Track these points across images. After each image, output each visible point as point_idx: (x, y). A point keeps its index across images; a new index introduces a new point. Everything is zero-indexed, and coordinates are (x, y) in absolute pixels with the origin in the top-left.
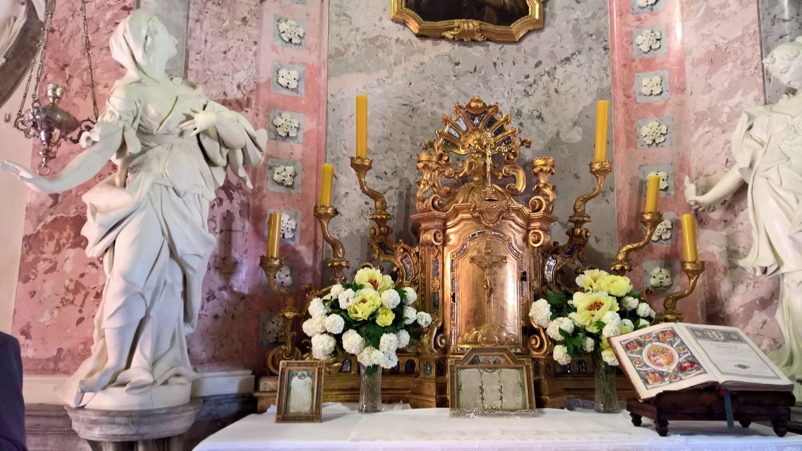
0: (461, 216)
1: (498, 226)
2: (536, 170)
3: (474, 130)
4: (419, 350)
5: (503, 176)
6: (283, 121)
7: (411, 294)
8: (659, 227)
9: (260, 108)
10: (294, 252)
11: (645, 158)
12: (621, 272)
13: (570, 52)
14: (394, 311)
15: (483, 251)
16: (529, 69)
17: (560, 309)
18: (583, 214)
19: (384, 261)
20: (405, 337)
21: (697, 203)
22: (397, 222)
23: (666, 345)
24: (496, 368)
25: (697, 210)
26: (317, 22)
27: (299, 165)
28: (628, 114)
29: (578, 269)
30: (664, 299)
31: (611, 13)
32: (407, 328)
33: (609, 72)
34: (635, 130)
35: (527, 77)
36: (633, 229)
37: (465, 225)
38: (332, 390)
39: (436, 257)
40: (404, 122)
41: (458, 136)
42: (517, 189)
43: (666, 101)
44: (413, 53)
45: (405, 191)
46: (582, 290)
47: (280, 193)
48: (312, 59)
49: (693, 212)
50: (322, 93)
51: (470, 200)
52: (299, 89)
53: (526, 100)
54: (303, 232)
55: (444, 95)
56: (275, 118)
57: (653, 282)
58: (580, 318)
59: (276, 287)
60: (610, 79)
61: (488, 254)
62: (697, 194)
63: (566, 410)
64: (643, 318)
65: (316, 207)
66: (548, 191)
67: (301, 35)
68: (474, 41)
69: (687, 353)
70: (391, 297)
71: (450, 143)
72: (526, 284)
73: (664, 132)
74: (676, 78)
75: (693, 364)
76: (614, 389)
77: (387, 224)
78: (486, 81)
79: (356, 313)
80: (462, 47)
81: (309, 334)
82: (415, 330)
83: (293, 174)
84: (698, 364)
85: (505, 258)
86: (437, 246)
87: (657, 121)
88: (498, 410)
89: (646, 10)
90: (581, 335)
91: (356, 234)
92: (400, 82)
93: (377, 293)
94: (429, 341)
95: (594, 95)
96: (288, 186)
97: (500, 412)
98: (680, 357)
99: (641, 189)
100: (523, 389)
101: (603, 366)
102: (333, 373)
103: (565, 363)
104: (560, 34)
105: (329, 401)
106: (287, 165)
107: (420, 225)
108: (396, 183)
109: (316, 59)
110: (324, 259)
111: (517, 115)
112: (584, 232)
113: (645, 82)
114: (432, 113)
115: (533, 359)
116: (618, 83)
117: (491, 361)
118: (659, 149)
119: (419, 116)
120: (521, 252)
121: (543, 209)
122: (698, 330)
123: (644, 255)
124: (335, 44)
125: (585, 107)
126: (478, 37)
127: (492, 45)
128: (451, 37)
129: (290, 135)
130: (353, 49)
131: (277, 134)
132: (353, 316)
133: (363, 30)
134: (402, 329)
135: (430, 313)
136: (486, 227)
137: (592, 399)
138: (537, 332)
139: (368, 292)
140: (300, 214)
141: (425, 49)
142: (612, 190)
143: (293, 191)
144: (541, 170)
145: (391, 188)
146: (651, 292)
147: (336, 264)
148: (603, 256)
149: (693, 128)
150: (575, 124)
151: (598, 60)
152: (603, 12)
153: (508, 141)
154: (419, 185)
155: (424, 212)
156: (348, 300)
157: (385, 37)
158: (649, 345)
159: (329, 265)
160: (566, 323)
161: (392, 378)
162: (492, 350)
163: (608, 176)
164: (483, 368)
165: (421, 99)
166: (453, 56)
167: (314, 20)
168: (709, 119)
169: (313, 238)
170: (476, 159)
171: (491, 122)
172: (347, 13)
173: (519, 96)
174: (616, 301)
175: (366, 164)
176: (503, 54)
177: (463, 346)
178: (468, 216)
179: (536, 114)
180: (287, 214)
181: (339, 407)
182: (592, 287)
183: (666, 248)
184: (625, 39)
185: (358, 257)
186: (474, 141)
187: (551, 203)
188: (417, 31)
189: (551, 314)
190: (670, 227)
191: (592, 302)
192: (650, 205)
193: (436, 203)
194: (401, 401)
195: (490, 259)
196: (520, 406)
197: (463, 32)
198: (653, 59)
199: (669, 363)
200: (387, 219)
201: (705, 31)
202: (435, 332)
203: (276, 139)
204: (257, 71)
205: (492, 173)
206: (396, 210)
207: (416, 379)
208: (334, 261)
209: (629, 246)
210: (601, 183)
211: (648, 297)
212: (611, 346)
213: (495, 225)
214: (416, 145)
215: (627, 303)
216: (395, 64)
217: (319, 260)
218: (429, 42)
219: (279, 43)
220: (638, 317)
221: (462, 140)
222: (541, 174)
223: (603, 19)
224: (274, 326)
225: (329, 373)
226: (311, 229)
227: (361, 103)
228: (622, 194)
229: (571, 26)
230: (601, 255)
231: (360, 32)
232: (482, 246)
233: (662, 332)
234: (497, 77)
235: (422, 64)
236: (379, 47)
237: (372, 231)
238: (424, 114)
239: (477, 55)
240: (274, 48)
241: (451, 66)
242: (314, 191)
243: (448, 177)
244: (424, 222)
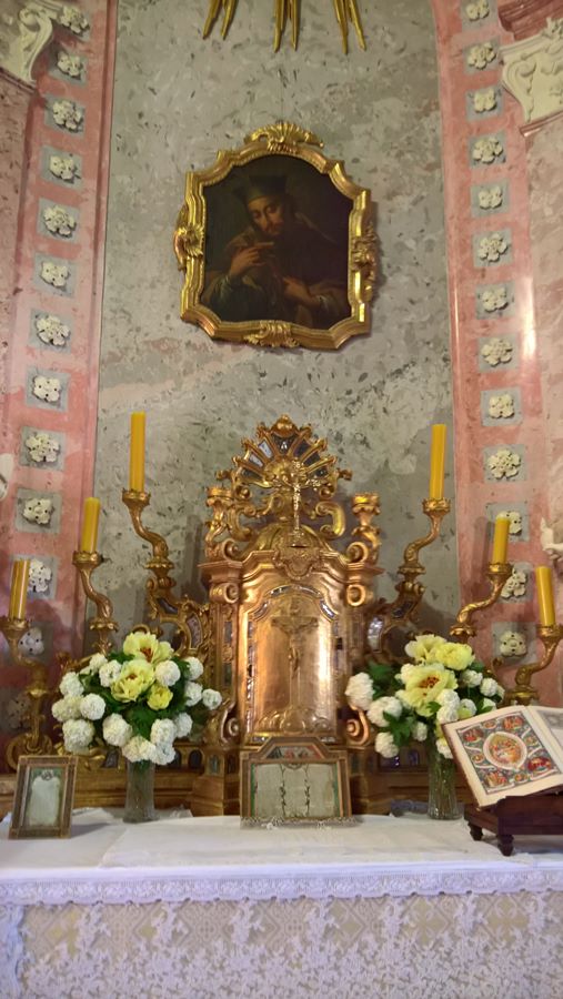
0: (261, 566)
1: (308, 580)
2: (356, 509)
3: (281, 458)
4: (205, 740)
5: (317, 516)
6: (39, 443)
7: (196, 665)
8: (509, 581)
9: (8, 425)
10: (48, 609)
11: (493, 494)
12: (462, 639)
13: (403, 363)
14: (171, 688)
15: (289, 611)
16: (352, 382)
17: (386, 685)
18: (415, 564)
19: (164, 622)
20: (186, 723)
21: (555, 552)
22: (184, 571)
23: (512, 736)
24: (302, 763)
25: (556, 560)
26: (87, 319)
27: (58, 498)
28: (472, 439)
29: (410, 632)
30: (515, 672)
31: (453, 317)
32: (190, 710)
33: (450, 389)
34: (481, 461)
35: (349, 392)
36: (478, 583)
37: (266, 578)
38: (90, 791)
39: (229, 618)
40: (195, 446)
41: (261, 465)
42: (334, 532)
43: (519, 425)
44: (207, 360)
45: (195, 532)
46: (411, 661)
47: (32, 534)
48: (80, 364)
49: (551, 563)
50: (91, 407)
51: (274, 546)
52: (61, 402)
53: (347, 420)
54: (60, 584)
55: (245, 413)
56: (28, 438)
57: (504, 649)
58: (409, 697)
59: (20, 657)
60: (451, 395)
61: (294, 614)
62: (555, 542)
63: (391, 816)
64: (488, 697)
65: (75, 553)
66: (370, 536)
67: (66, 334)
68: (284, 347)
69: (538, 746)
70: (169, 671)
71: (252, 473)
72: (342, 654)
73: (516, 463)
74: (530, 398)
75: (545, 761)
76: (453, 789)
77: (169, 575)
78: (298, 398)
79: (122, 692)
80: (269, 354)
81: (60, 719)
82: (200, 713)
83: (50, 509)
84: (551, 760)
85: (316, 620)
86: (230, 604)
87: (507, 450)
88: (302, 818)
89: (493, 315)
90: (410, 719)
91: (130, 586)
92: (191, 395)
93: (150, 665)
94: (218, 728)
95: (432, 416)
96: (42, 525)
97: (306, 821)
98: (529, 751)
99: (488, 531)
100: (336, 791)
101: (439, 759)
102: (93, 769)
103: (391, 756)
104: (390, 341)
105: (87, 806)
106: (42, 498)
107: (210, 577)
108: (183, 522)
109: (85, 366)
110: (87, 617)
111: (336, 439)
112: (416, 587)
113: (493, 401)
114: (230, 435)
115: (350, 751)
116: (461, 402)
117: (296, 755)
118: (510, 483)
119: (214, 438)
120: (336, 613)
121: (365, 558)
122: (553, 716)
123: (492, 615)
124: (110, 346)
125: (420, 431)
126: (289, 343)
127: (306, 353)
128: (255, 342)
129: (48, 460)
130: (131, 355)
131: (30, 459)
132: (117, 696)
133: (145, 330)
134: (182, 712)
135: (220, 691)
136: (293, 581)
137: (426, 801)
138: (355, 715)
139: (139, 664)
140: (57, 562)
141: (222, 355)
142: (453, 533)
143: (49, 531)
144: (363, 510)
145: (177, 528)
146: (500, 663)
147: (100, 626)
148: (442, 616)
149: (550, 458)
151: (437, 374)
152: (442, 315)
153: (321, 472)
154: (209, 526)
155: (215, 561)
156: (111, 676)
157: (173, 340)
158: (492, 735)
159: (92, 627)
160: (391, 705)
161: (171, 774)
162: (297, 739)
163: (447, 516)
164: (286, 764)
165: (216, 417)
166: (257, 365)
167: (82, 317)
169: (73, 590)
170: (282, 495)
171: (303, 447)
172: (126, 308)
173: (338, 416)
174: (453, 676)
175: (143, 499)
176: (320, 363)
177: (261, 734)
178: (270, 566)
179: (359, 438)
180: (40, 560)
181: (99, 814)
182: (424, 657)
183: (520, 606)
184: (470, 349)
185: (132, 615)
186: (281, 470)
187: (375, 550)
188: (213, 333)
189: (373, 692)
190: (524, 580)
191: (425, 677)
192: (497, 555)
193: (230, 549)
194: (182, 806)
195: (296, 622)
196: (331, 813)
197: (271, 335)
198: (503, 373)
199: (515, 760)
200: (167, 570)
202: (225, 716)
203: (28, 465)
204: (7, 379)
205: (301, 511)
206: (182, 556)
207: (201, 778)
208: (98, 623)
209: (473, 605)
210: (437, 527)
211: (496, 669)
212: (446, 736)
213: (304, 578)
214: (209, 474)
215: (468, 679)
216: (185, 373)
217: (81, 619)
218: (228, 348)
219: (37, 344)
220: (482, 696)
221: (266, 469)
222: (363, 515)
223: (443, 324)
224: (16, 707)
225: (89, 768)
226: (72, 579)
227: (138, 423)
228: (465, 539)
229: (403, 331)
230: (439, 614)
231: (142, 334)
232: (287, 605)
233: (509, 718)
234: (312, 392)
235: (219, 374)
236: (165, 352)
237: (149, 584)
238: (220, 435)
239: (288, 364)
240: (30, 351)
241: (254, 377)
242: (76, 532)
243: (248, 515)
244: (215, 574)
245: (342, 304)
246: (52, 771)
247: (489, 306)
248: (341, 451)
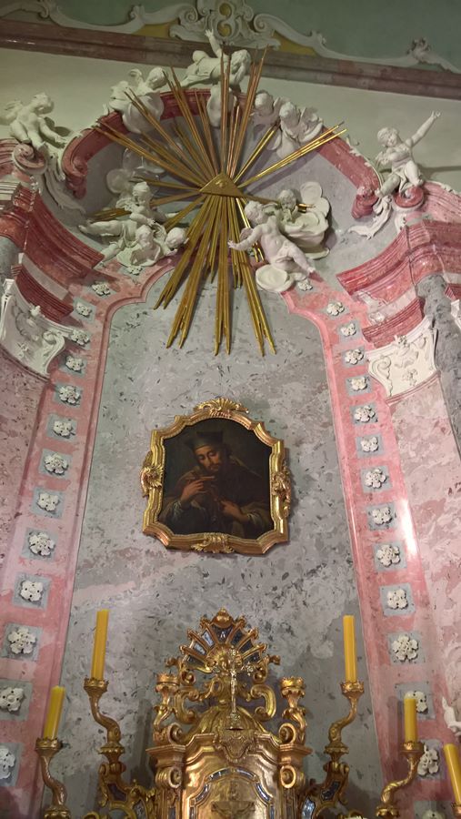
0: (202, 749)
1: (244, 762)
2: (284, 692)
3: (220, 646)
5: (252, 698)
6: (19, 637)
8: (423, 759)
10: (8, 797)
11: (399, 675)
13: (316, 564)
15: (227, 795)
16: (277, 581)
18: (338, 744)
19: (113, 809)
21: (458, 729)
22: (133, 756)
25: (460, 737)
26: (69, 535)
27: (30, 686)
28: (377, 628)
29: (339, 814)
31: (351, 529)
33: (355, 585)
34: (387, 645)
35: (275, 589)
36: (397, 760)
37: (207, 761)
39: (173, 804)
40: (150, 636)
41: (203, 652)
42: (266, 714)
43: (413, 615)
44: (162, 564)
45: (145, 716)
48: (59, 570)
49: (457, 741)
50: (66, 605)
51: (214, 729)
52: (42, 601)
53: (274, 611)
54: (21, 771)
55: (192, 607)
56: (11, 633)
60: (356, 590)
61: (232, 799)
62: (458, 719)
65: (38, 740)
66: (298, 717)
67: (51, 547)
68: (222, 553)
71: (196, 660)
73: (415, 647)
74: (418, 591)
77: (120, 760)
78: (234, 593)
80: (210, 559)
83: (20, 697)
85: (253, 804)
86: (174, 789)
87: (406, 635)
89: (382, 527)
91: (84, 771)
92: (148, 593)
95: (343, 608)
96: (13, 712)
99: (399, 708)
104: (304, 548)
106: (16, 686)
107: (157, 762)
108: (135, 706)
109: (63, 571)
110: (42, 806)
111: (266, 628)
112: (342, 767)
113: (390, 595)
114: (179, 626)
116: (365, 595)
118: (412, 665)
119: (165, 629)
120: (271, 795)
121: (294, 739)
123: (413, 795)
124: (86, 555)
125: (334, 620)
126: (226, 549)
127: (240, 558)
128: (200, 549)
129: (25, 652)
130: (102, 561)
131: (10, 652)
133: (114, 542)
136: (231, 764)
140: (22, 747)
141: (174, 560)
142: (370, 713)
143: (18, 719)
144: (290, 692)
145: (130, 712)
147: (54, 814)
148: (368, 797)
149: (442, 642)
150: (326, 638)
151: (343, 572)
152: (343, 528)
153: (254, 658)
154: (158, 711)
155: (161, 745)
157: (135, 549)
159: (46, 815)
163: (362, 698)
165: (168, 611)
166: (201, 567)
167: (66, 533)
168: (457, 634)
169: (33, 778)
170: (222, 679)
171: (239, 636)
172: (100, 526)
173: (267, 608)
175: (101, 686)
176: (251, 565)
178: (210, 749)
179: (285, 626)
180: (7, 747)
183: (436, 785)
184: (367, 554)
185: (84, 802)
186: (220, 657)
187: (303, 731)
188: (167, 544)
190: (436, 758)
192: (409, 734)
193: (175, 733)
195: (235, 808)
197: (212, 545)
198: (395, 573)
200: (119, 754)
201: (438, 547)
203: (8, 657)
205: (238, 695)
206: (133, 740)
208: (52, 811)
209: (394, 785)
210: (355, 707)
213: (240, 760)
214: (160, 661)
216: (144, 575)
217: (37, 808)
218: (179, 554)
219: (28, 555)
221: (208, 657)
222: (290, 697)
223: (344, 535)
226: (33, 765)
227: (102, 619)
228: (381, 717)
229: (314, 540)
230: (365, 795)
231: (111, 544)
232: (226, 789)
234: (245, 588)
235: (171, 575)
236: (129, 559)
237: (102, 769)
238: (170, 626)
239: (226, 567)
240: (22, 560)
241: (199, 577)
242: (42, 717)
243: (192, 699)
244: (163, 757)
245: (267, 520)
247: (378, 520)
248: (271, 638)
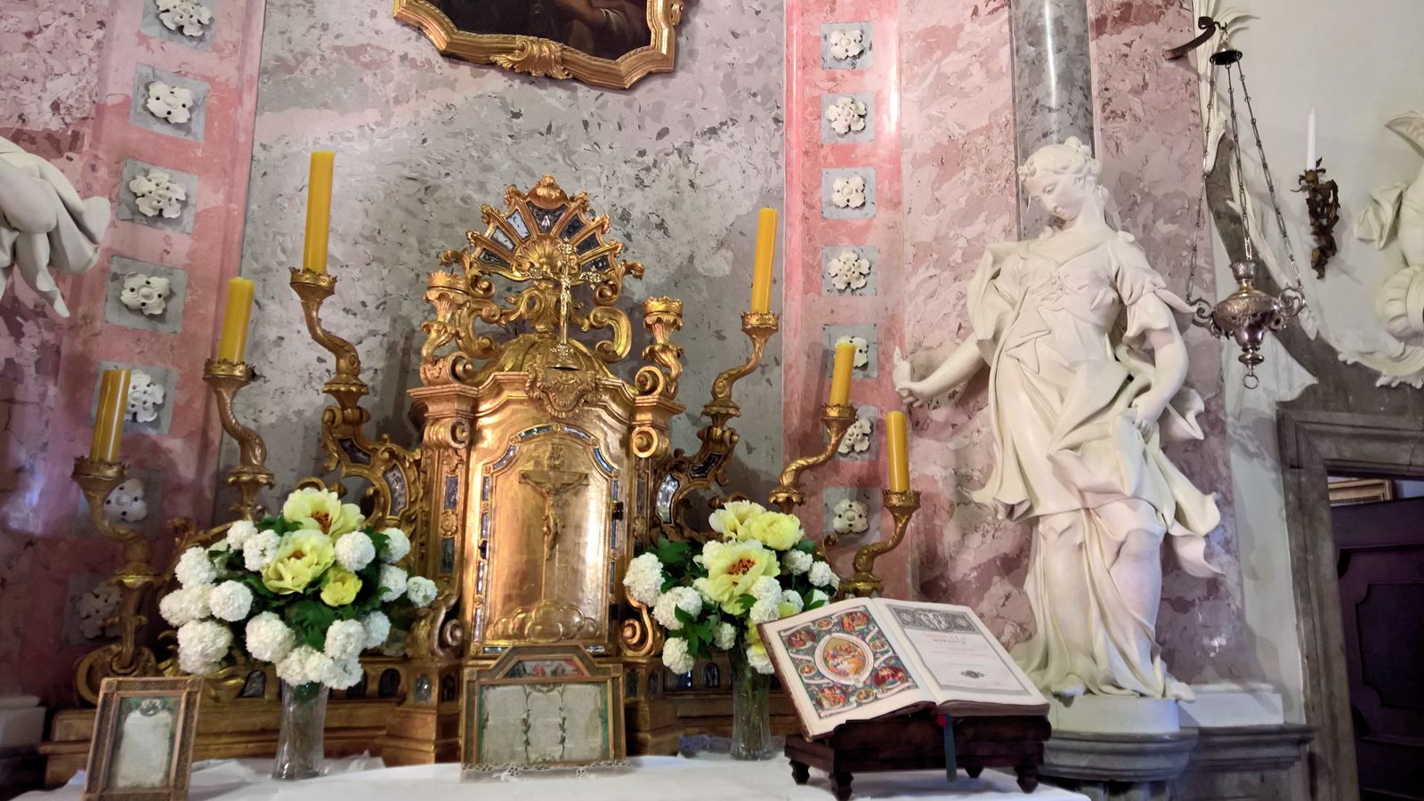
0: (506, 395)
1: (576, 417)
2: (649, 320)
3: (541, 239)
4: (410, 652)
5: (592, 326)
6: (152, 186)
7: (399, 540)
8: (850, 430)
9: (101, 154)
10: (156, 449)
11: (833, 311)
12: (786, 507)
13: (719, 119)
14: (360, 574)
15: (546, 462)
16: (647, 141)
17: (679, 572)
18: (726, 402)
19: (348, 475)
20: (380, 626)
21: (911, 393)
22: (382, 400)
23: (854, 639)
24: (556, 684)
25: (911, 404)
27: (181, 277)
28: (808, 234)
29: (714, 498)
30: (855, 553)
31: (789, 62)
32: (386, 608)
33: (782, 161)
34: (819, 264)
35: (642, 153)
36: (809, 431)
37: (514, 413)
38: (218, 735)
39: (453, 472)
40: (409, 212)
41: (510, 246)
42: (614, 352)
43: (871, 220)
44: (432, 85)
45: (402, 343)
46: (719, 537)
47: (135, 330)
48: (226, 71)
49: (904, 408)
50: (242, 138)
51: (526, 366)
52: (193, 125)
53: (638, 192)
54: (179, 412)
55: (488, 169)
56: (134, 178)
57: (838, 524)
58: (713, 587)
59: (106, 523)
60: (783, 172)
61: (554, 468)
62: (912, 380)
63: (680, 757)
64: (819, 588)
65: (209, 363)
66: (668, 358)
67: (205, 21)
68: (549, 77)
69: (887, 651)
70: (354, 548)
71: (495, 257)
72: (621, 525)
73: (865, 271)
74: (887, 183)
75: (895, 672)
76: (766, 716)
77: (359, 403)
78: (568, 153)
79: (280, 578)
80: (527, 86)
81: (174, 621)
82: (403, 613)
83: (165, 292)
84: (905, 671)
85: (586, 476)
86: (456, 450)
87: (854, 252)
88: (554, 762)
89: (845, 65)
90: (712, 618)
91: (294, 419)
92: (405, 135)
93: (327, 538)
94: (430, 635)
95: (755, 199)
96: (152, 317)
97: (559, 767)
98: (876, 659)
99: (825, 362)
100: (605, 722)
101: (749, 675)
102: (223, 699)
103: (683, 672)
104: (702, 86)
105: (211, 757)
106: (154, 274)
107: (426, 409)
108: (384, 326)
109: (234, 73)
110: (221, 467)
111: (622, 218)
112: (727, 434)
113: (838, 184)
114: (463, 200)
115: (627, 665)
116: (795, 181)
117: (548, 671)
118: (856, 298)
119: (438, 202)
120: (615, 466)
121: (659, 389)
122: (906, 611)
123: (824, 478)
124: (276, 47)
125: (738, 217)
126: (558, 72)
127: (582, 90)
128: (507, 65)
129: (166, 214)
130: (311, 64)
131: (136, 211)
132: (272, 584)
133: (335, 29)
134: (374, 609)
135: (434, 578)
137: (727, 734)
138: (636, 614)
139: (309, 538)
140: (175, 374)
141: (456, 80)
142: (778, 363)
143: (163, 328)
144: (659, 321)
145: (373, 333)
146: (834, 542)
147: (245, 478)
148: (759, 477)
149: (910, 268)
150: (721, 244)
151: (765, 139)
152: (776, 58)
153: (602, 263)
154: (429, 332)
155: (435, 384)
156: (263, 553)
157: (379, 48)
158: (827, 637)
159: (231, 480)
160: (688, 598)
161: (349, 706)
162: (551, 649)
163: (772, 338)
164: (533, 685)
165: (443, 172)
166: (509, 100)
168: (935, 256)
169: (200, 425)
170: (542, 292)
171: (574, 227)
173: (626, 186)
174: (775, 558)
175: (324, 284)
176: (602, 106)
177: (496, 643)
178: (521, 395)
179: (654, 219)
180: (146, 372)
181: (233, 769)
182: (736, 532)
183: (861, 466)
184: (810, 109)
185: (296, 464)
186: (540, 258)
187: (675, 380)
188: (443, 46)
189: (663, 580)
190: (868, 431)
191: (735, 559)
192: (837, 395)
193: (459, 368)
194: (366, 753)
195: (556, 480)
196: (597, 754)
197: (530, 58)
198: (853, 147)
199: (857, 671)
200: (360, 394)
201: (934, 111)
202: (442, 617)
203: (132, 220)
204: (102, 80)
205: (569, 318)
206: (380, 377)
207: (400, 709)
208: (241, 473)
209: (802, 462)
210: (758, 351)
211: (828, 551)
212: (764, 640)
213: (571, 414)
214: (428, 255)
215: (793, 562)
216: (397, 101)
217: (211, 469)
218: (465, 70)
219: (154, 31)
220: (811, 587)
221: (518, 253)
222: (658, 328)
223: (776, 70)
224: (97, 604)
225: (216, 699)
226: (198, 405)
227: (322, 168)
228: (793, 371)
229: (721, 75)
230: (754, 474)
231: (331, 34)
232: (545, 453)
233: (849, 614)
234: (589, 147)
235: (449, 107)
236: (367, 66)
237: (327, 416)
238: (448, 198)
239: (555, 103)
240: (143, 40)
241: (503, 118)
242: (210, 330)
243: (487, 320)
244: (434, 402)
245: (638, 26)
246: (158, 702)
247: (839, 51)
248: (628, 236)
